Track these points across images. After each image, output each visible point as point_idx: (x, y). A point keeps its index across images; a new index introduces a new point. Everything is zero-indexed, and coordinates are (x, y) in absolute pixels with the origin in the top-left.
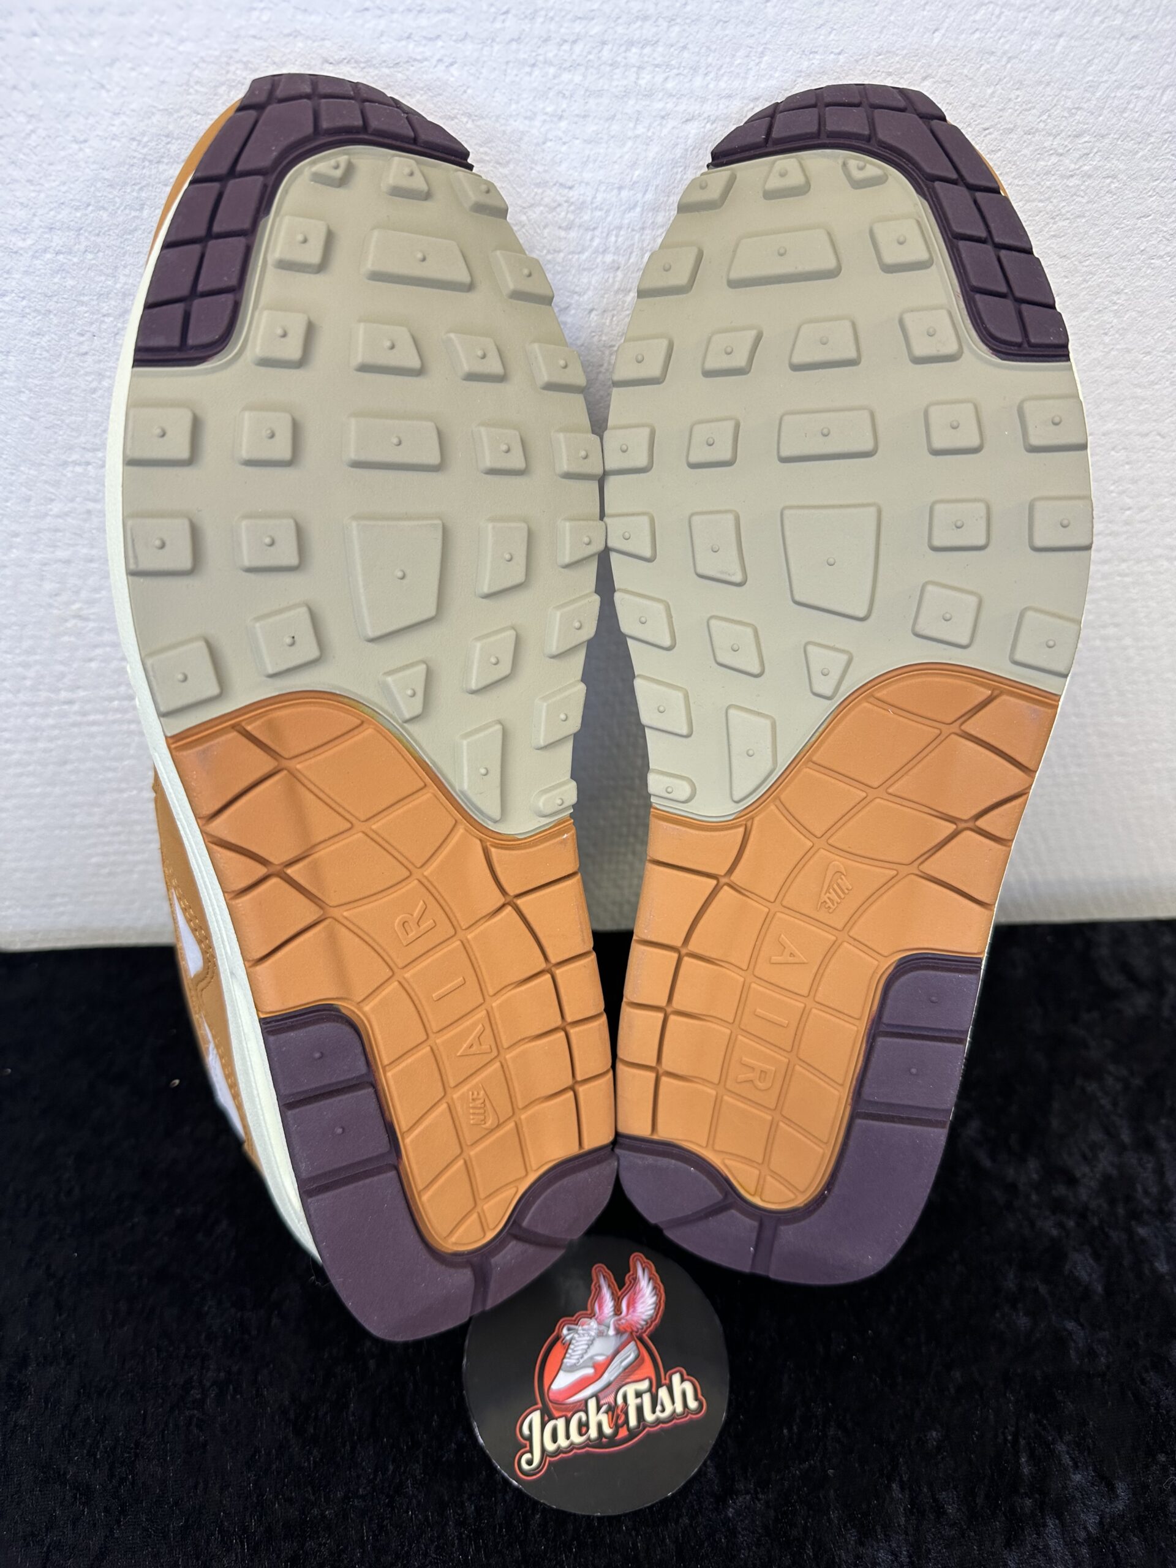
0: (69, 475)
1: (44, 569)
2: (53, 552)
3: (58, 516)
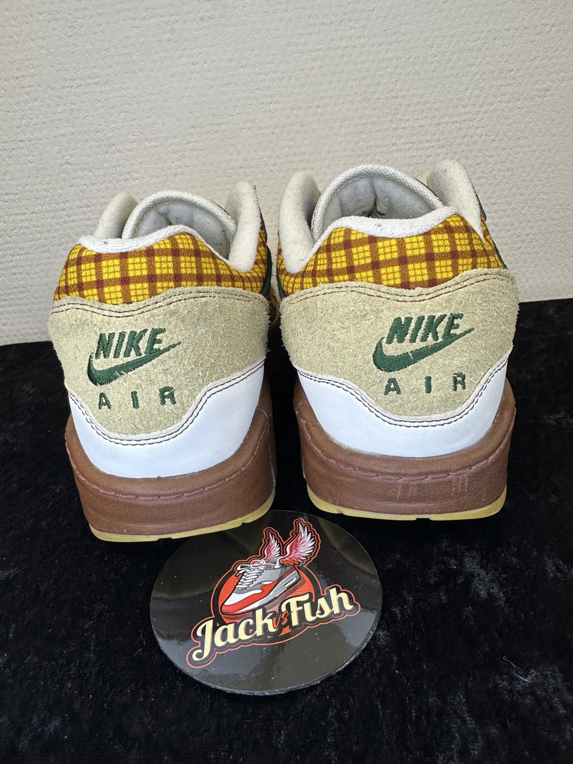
0: (65, 92)
1: (56, 139)
2: (58, 131)
3: (61, 113)
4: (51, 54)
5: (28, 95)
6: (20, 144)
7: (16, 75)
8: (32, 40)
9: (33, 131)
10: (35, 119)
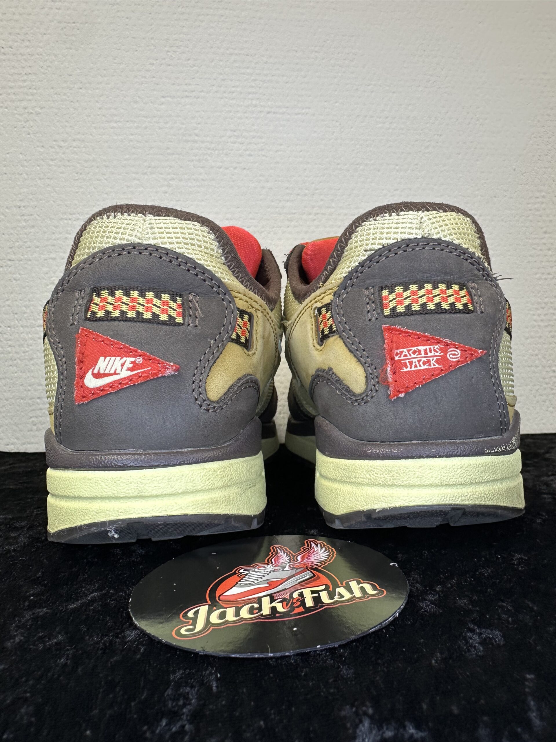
4: (56, 192)
5: (26, 222)
6: (9, 263)
7: (18, 204)
8: (40, 179)
9: (25, 253)
10: (29, 243)
